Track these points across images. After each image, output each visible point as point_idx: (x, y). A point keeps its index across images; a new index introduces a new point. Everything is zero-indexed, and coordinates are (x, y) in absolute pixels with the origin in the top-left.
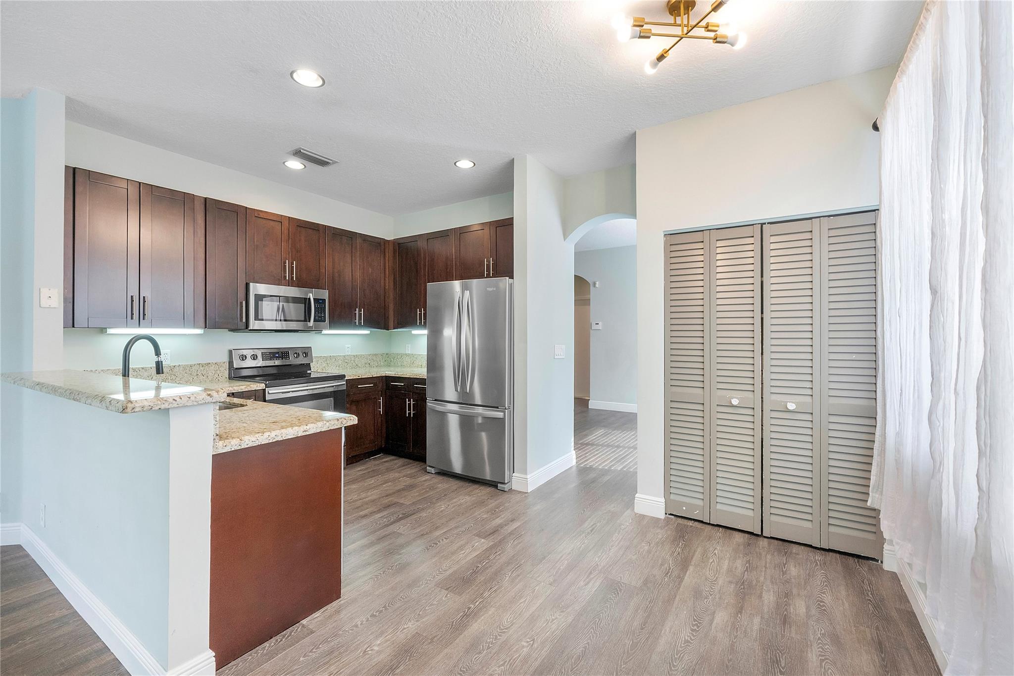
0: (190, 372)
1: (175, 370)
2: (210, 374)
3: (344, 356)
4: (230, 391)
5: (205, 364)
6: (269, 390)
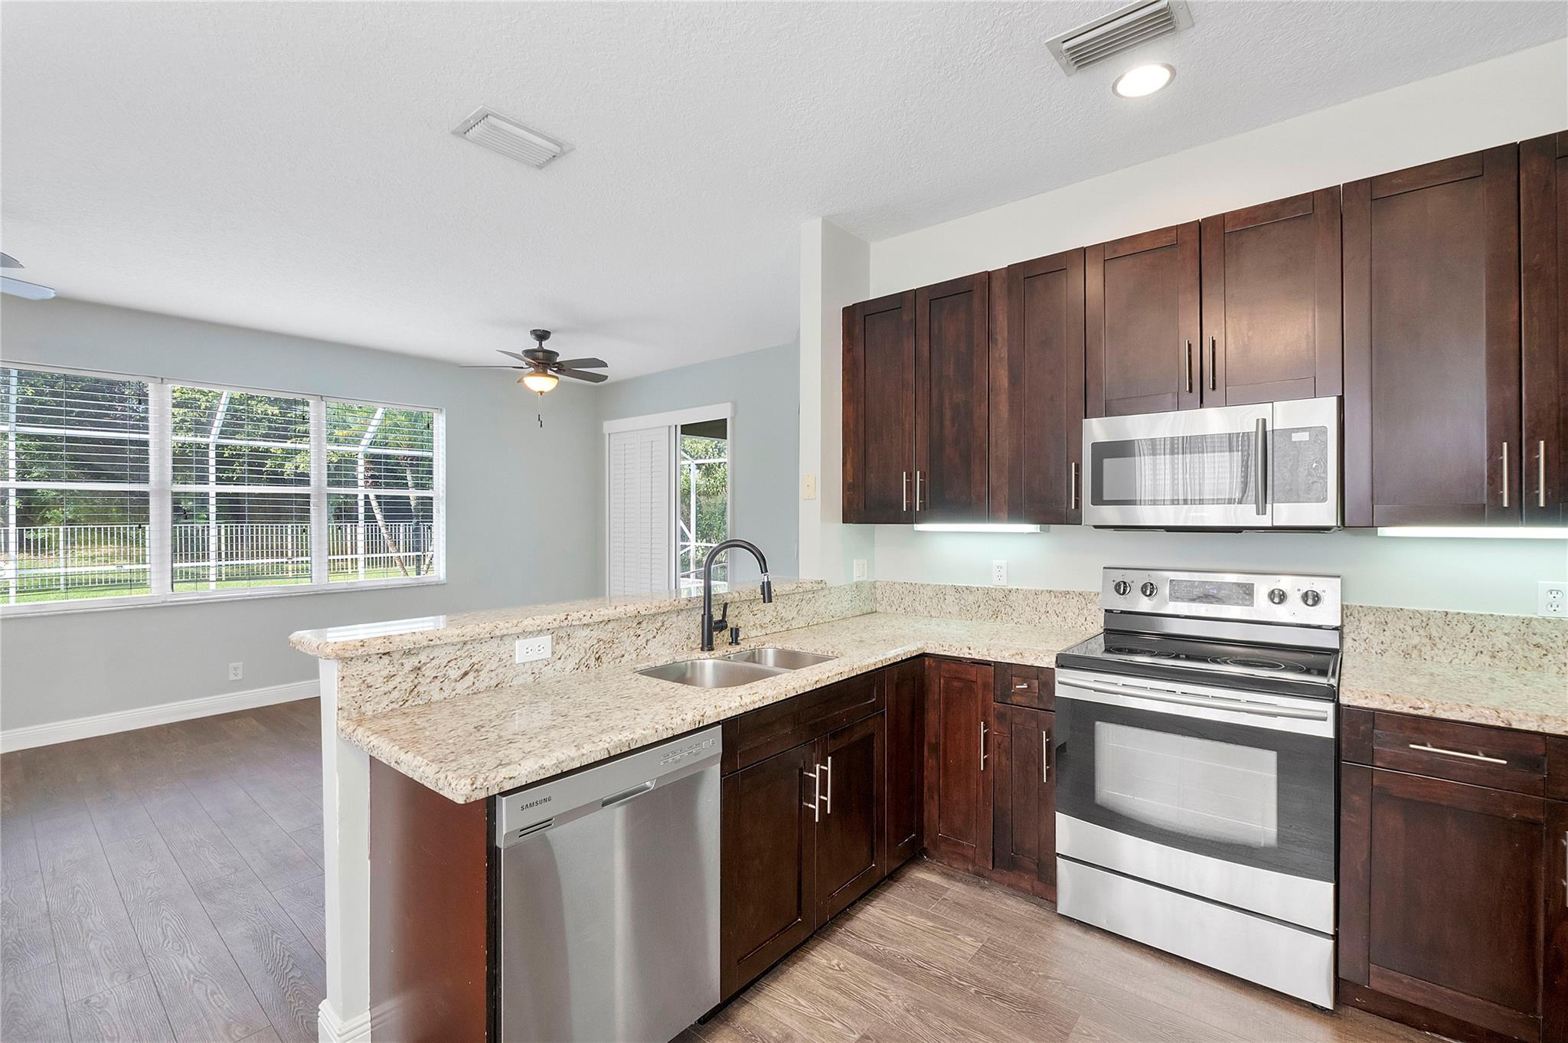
0: (1035, 605)
1: (1012, 597)
2: (1070, 614)
3: (1527, 622)
4: (982, 655)
5: (1061, 593)
6: (1062, 675)
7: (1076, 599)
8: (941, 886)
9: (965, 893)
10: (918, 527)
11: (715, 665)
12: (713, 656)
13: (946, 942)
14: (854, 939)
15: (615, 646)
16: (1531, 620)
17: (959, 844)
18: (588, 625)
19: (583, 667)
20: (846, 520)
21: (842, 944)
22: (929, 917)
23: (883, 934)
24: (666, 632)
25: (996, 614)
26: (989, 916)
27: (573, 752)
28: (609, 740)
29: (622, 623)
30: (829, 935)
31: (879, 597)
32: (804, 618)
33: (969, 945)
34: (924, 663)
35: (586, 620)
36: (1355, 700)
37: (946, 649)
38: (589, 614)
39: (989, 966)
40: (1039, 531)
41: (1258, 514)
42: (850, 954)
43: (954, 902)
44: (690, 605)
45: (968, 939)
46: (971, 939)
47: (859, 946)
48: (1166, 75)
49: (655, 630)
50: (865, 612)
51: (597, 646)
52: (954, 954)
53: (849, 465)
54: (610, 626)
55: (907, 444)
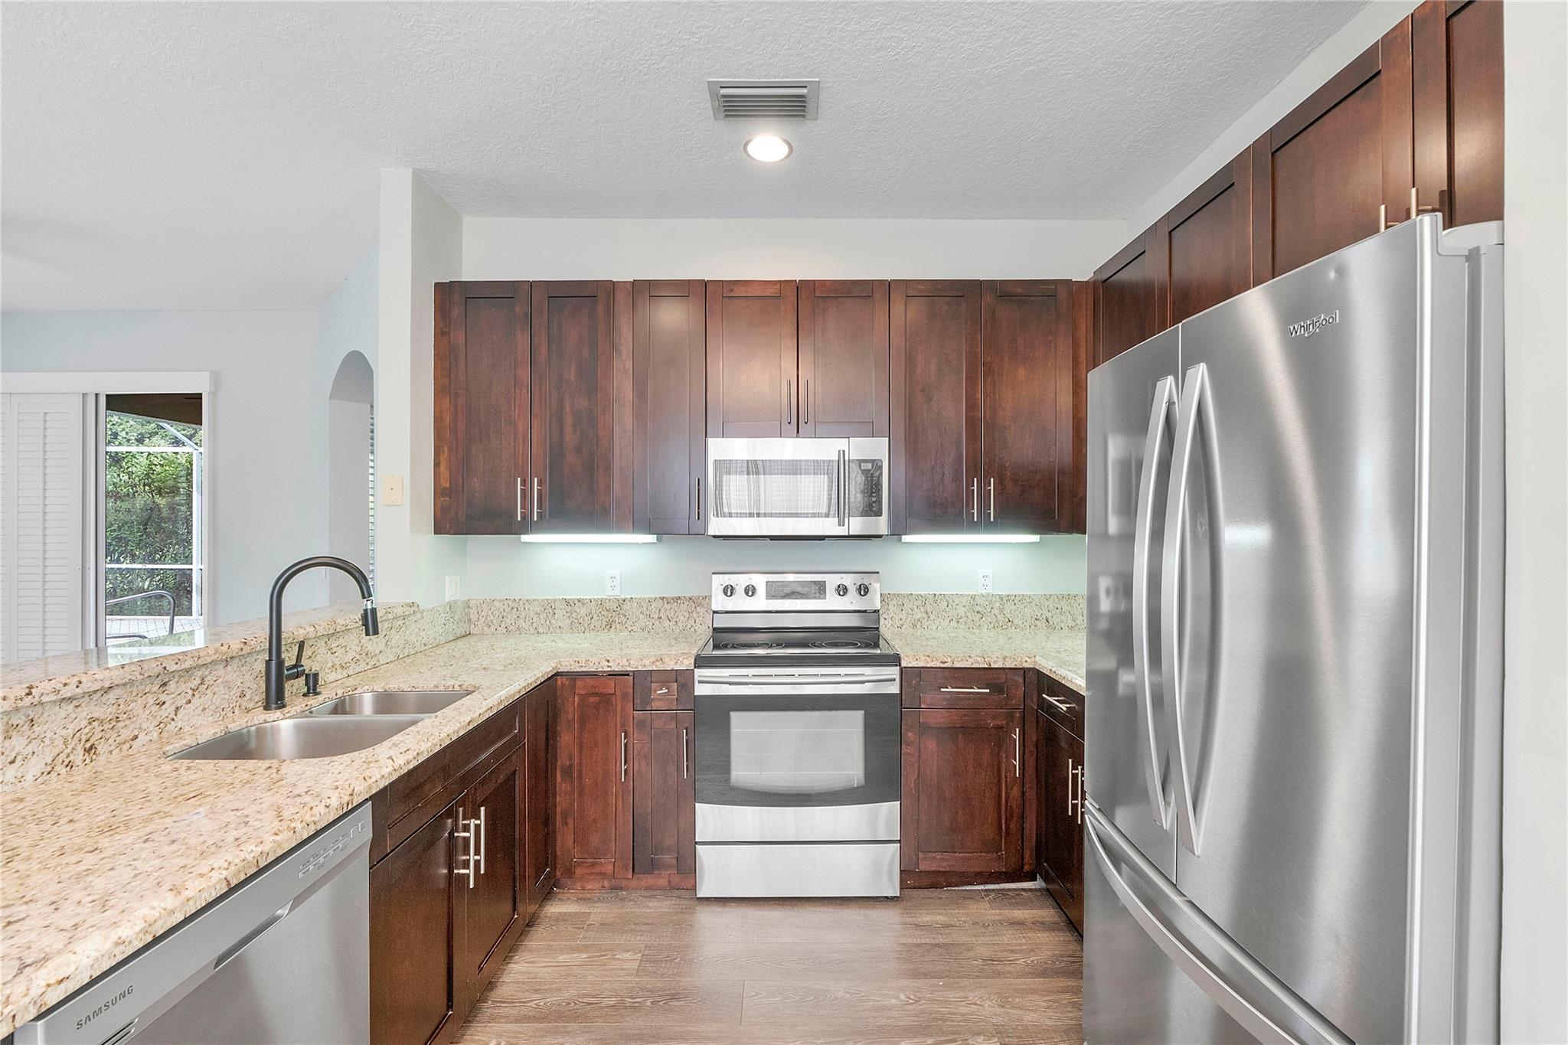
0: (648, 612)
1: (626, 606)
2: (682, 618)
3: (973, 597)
4: (622, 666)
5: (673, 599)
6: (699, 673)
7: (686, 603)
8: (581, 913)
9: (607, 911)
10: (525, 538)
11: (298, 728)
12: (288, 715)
13: (606, 967)
14: (506, 1007)
15: (121, 724)
16: (975, 596)
17: (596, 863)
18: (70, 699)
19: (59, 768)
20: (438, 530)
21: (493, 1019)
22: (579, 950)
23: (538, 987)
24: (208, 692)
25: (609, 625)
26: (638, 924)
27: (170, 901)
28: (226, 865)
29: (135, 688)
30: (475, 1016)
31: (474, 617)
32: (394, 650)
33: (630, 960)
34: (557, 683)
35: (66, 693)
36: (910, 662)
37: (583, 665)
38: (75, 680)
39: (655, 973)
40: (655, 541)
41: (839, 525)
42: (510, 1026)
43: (601, 924)
44: (247, 649)
45: (627, 955)
46: (630, 954)
47: (515, 1012)
48: (784, 150)
49: (190, 692)
50: (458, 635)
51: (87, 730)
52: (619, 976)
53: (443, 468)
54: (112, 696)
55: (521, 446)
